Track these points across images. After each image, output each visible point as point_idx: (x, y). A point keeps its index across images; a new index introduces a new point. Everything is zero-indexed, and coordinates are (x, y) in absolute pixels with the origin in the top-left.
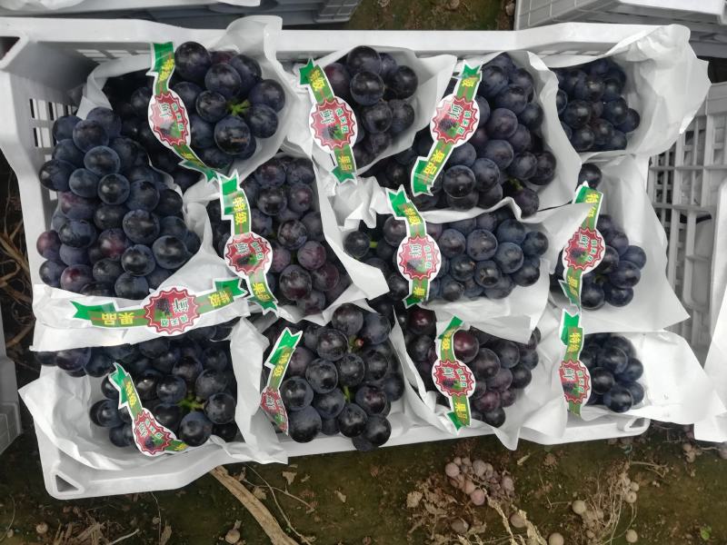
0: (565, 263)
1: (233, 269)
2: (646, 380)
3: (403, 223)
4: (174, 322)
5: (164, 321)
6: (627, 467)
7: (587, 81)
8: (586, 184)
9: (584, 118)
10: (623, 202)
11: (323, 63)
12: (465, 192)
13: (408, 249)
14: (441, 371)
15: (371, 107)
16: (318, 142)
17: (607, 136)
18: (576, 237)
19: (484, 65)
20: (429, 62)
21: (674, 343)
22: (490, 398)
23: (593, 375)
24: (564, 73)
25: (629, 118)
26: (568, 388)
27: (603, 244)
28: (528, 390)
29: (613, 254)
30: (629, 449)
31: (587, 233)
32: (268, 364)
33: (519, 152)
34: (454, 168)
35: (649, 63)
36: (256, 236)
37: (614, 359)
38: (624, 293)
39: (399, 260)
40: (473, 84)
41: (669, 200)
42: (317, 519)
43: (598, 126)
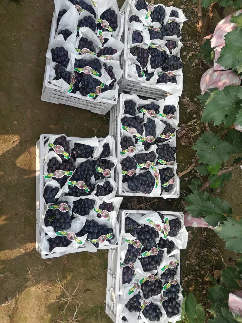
0: (152, 115)
2: (171, 105)
3: (145, 141)
5: (158, 176)
8: (140, 110)
11: (122, 150)
13: (149, 141)
14: (167, 138)
16: (133, 153)
18: (149, 113)
19: (123, 125)
20: (123, 134)
21: (166, 99)
22: (171, 131)
23: (170, 114)
24: (125, 113)
26: (171, 118)
28: (170, 124)
32: (163, 164)
33: (136, 121)
34: (139, 132)
36: (146, 163)
38: (158, 107)
40: (127, 128)
42: (185, 163)
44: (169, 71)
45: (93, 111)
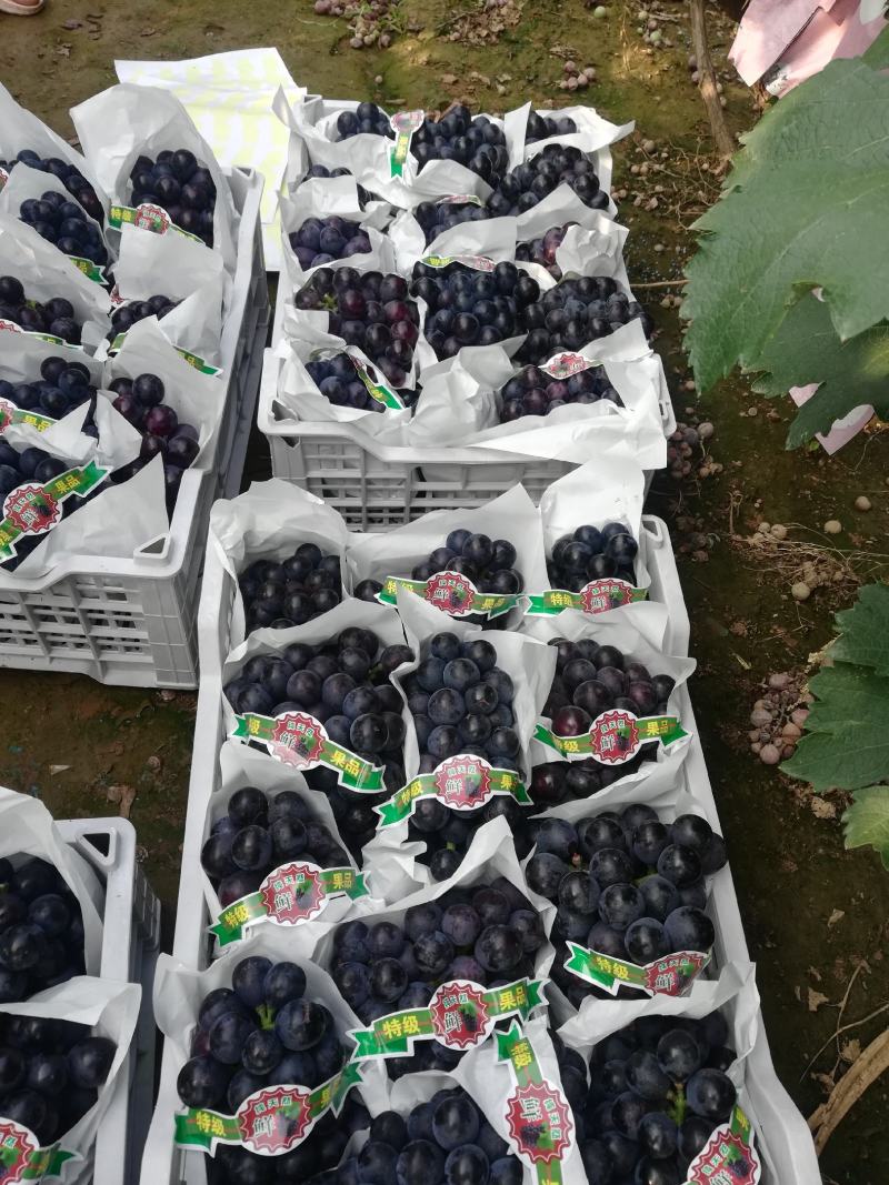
0: (467, 613)
1: (482, 1039)
2: (598, 521)
3: (419, 804)
4: (555, 1119)
5: (554, 1134)
6: (738, 537)
7: (263, 599)
8: (377, 596)
9: (303, 600)
10: (399, 556)
11: (216, 909)
12: (381, 725)
13: (452, 797)
14: (607, 754)
15: (275, 843)
16: (314, 914)
17: (324, 576)
18: (436, 603)
19: (236, 712)
20: (227, 775)
21: (555, 497)
22: (638, 694)
23: (596, 577)
24: (252, 624)
25: (306, 555)
26: (615, 602)
27: (443, 573)
28: (625, 649)
29: (454, 563)
30: (714, 538)
31: (432, 591)
32: (614, 991)
33: (338, 666)
34: (352, 739)
35: (248, 537)
36: (434, 1000)
37: (576, 556)
38: (499, 549)
39: (466, 808)
40: (256, 721)
41: (401, 510)
42: (878, 956)
43: (312, 585)
44: (558, 356)
45: (113, 679)
